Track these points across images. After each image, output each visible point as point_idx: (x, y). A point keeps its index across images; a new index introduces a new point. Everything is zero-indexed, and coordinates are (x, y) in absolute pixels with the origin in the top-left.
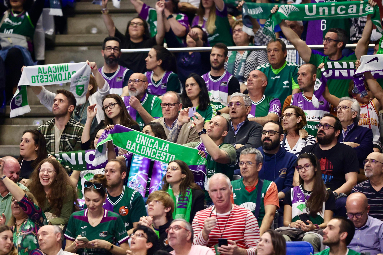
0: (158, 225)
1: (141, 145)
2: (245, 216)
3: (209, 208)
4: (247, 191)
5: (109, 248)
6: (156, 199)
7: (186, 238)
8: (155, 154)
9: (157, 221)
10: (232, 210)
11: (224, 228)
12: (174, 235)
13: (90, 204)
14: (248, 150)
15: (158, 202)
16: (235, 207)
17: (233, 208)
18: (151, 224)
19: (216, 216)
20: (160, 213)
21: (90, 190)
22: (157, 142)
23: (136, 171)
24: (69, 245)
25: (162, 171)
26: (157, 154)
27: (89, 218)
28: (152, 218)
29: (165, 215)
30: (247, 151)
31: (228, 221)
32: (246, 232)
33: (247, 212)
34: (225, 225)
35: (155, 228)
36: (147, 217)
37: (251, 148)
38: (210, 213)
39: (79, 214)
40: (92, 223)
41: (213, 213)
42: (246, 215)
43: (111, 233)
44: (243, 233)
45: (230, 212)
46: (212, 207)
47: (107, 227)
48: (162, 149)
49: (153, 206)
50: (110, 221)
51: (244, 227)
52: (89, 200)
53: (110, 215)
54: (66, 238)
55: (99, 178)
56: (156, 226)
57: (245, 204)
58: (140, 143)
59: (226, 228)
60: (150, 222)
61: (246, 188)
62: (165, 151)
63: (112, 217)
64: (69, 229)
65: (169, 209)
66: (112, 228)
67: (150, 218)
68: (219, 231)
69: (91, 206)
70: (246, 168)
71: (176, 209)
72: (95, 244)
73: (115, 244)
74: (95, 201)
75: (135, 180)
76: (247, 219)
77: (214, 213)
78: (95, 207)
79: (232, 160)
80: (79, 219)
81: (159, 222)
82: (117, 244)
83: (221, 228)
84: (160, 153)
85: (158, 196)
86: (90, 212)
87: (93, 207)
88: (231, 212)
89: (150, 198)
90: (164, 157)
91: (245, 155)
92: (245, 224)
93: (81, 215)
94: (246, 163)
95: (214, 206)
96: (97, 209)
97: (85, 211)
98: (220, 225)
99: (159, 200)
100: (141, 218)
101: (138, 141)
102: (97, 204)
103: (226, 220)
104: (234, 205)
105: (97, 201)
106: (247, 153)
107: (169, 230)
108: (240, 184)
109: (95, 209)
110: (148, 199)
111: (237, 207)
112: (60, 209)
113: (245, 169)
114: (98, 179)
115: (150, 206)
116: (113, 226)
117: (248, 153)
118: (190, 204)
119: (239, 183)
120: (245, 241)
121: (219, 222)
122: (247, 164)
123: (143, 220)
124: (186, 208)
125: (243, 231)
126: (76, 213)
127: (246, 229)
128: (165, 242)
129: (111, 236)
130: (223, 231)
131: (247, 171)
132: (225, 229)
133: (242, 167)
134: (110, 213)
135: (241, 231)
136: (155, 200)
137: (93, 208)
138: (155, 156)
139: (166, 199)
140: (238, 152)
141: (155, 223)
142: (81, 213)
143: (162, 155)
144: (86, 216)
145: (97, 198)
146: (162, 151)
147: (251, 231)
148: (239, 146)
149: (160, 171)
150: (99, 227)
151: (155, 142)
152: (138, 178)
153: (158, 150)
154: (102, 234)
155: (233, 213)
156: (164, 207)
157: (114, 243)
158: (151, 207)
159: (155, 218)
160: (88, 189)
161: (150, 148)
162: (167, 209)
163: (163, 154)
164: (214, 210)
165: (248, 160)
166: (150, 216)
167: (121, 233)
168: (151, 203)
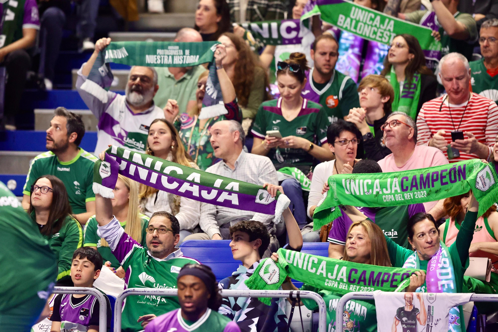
0: (373, 119)
1: (357, 22)
2: (487, 108)
3: (440, 98)
4: (489, 75)
5: (308, 148)
6: (371, 86)
7: (407, 136)
8: (375, 33)
9: (371, 114)
10: (470, 100)
11: (459, 123)
12: (392, 133)
13: (284, 91)
14: (491, 22)
15: (373, 89)
16: (474, 96)
17: (471, 97)
18: (363, 118)
19: (449, 107)
20: (375, 103)
21: (284, 73)
22: (378, 18)
23: (346, 49)
24: (258, 144)
25: (380, 49)
26: (379, 34)
27: (284, 110)
28: (365, 110)
29: (382, 106)
30: (489, 23)
31: (464, 114)
32: (487, 128)
33: (489, 103)
34: (460, 120)
35: (369, 122)
36: (358, 108)
37: (494, 19)
38: (441, 104)
39: (271, 105)
40: (287, 117)
41: (444, 104)
42: (488, 106)
43: (312, 129)
44: (484, 130)
45: (467, 102)
46: (444, 96)
47: (307, 122)
48: (384, 28)
49: (367, 94)
50: (310, 114)
51: (486, 122)
52: (282, 86)
53: (310, 107)
54: (254, 136)
55: (297, 57)
56: (370, 121)
57: (486, 92)
58: (355, 19)
59: (462, 123)
60: (363, 115)
61: (488, 71)
62: (389, 31)
63: (313, 109)
64: (257, 124)
65: (387, 99)
66: (313, 124)
67: (362, 110)
68: (453, 127)
69: (285, 93)
70: (488, 45)
71: (399, 99)
72: (289, 141)
73: (317, 144)
74: (291, 87)
75: (344, 61)
76: (489, 112)
77: (446, 103)
78: (291, 95)
79: (472, 34)
80: (270, 111)
81: (374, 116)
82: (319, 144)
83: (455, 123)
84: (382, 33)
85: (373, 81)
86: (285, 102)
87: (288, 95)
88: (469, 103)
89: (362, 84)
90: (387, 38)
91: (487, 29)
92: (486, 118)
93: (273, 106)
94: (487, 40)
95: (446, 95)
96: (293, 99)
97: (277, 101)
98: (454, 120)
99: (375, 87)
100: (351, 110)
101: (353, 15)
102: (293, 91)
103: (463, 112)
104: (472, 94)
105: (293, 87)
106: (489, 25)
107: (385, 126)
108: (481, 66)
109: (291, 97)
110: (361, 85)
111: (476, 96)
112: (247, 97)
113: (486, 47)
114: (295, 58)
115: (362, 94)
116: (313, 121)
117: (491, 26)
118: (418, 93)
119: (479, 65)
120: (487, 140)
121: (453, 116)
122: (489, 40)
123: (353, 113)
124: (412, 98)
125: (484, 128)
126: (267, 104)
127: (488, 124)
128: (382, 142)
129: (311, 133)
130: (457, 127)
131: (489, 50)
132: (460, 125)
133: (482, 44)
134: (310, 103)
135: (481, 128)
136: (369, 87)
137: (288, 97)
138: (376, 37)
139: (383, 85)
140: (479, 25)
141: (368, 117)
142: (273, 102)
143: (385, 35)
144: (279, 106)
145: (294, 84)
146: (385, 30)
147: (495, 128)
148: (478, 17)
149: (377, 50)
150: (297, 122)
151: (375, 17)
152: (349, 58)
153: (380, 28)
154: (300, 131)
155: (471, 104)
156: (380, 96)
157: (315, 142)
158: (364, 96)
159: (368, 110)
160: (282, 72)
161: (368, 25)
162: (385, 99)
163: (387, 35)
164: (446, 100)
165: (491, 35)
166: (363, 107)
167: (323, 129)
168: (364, 91)
